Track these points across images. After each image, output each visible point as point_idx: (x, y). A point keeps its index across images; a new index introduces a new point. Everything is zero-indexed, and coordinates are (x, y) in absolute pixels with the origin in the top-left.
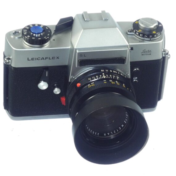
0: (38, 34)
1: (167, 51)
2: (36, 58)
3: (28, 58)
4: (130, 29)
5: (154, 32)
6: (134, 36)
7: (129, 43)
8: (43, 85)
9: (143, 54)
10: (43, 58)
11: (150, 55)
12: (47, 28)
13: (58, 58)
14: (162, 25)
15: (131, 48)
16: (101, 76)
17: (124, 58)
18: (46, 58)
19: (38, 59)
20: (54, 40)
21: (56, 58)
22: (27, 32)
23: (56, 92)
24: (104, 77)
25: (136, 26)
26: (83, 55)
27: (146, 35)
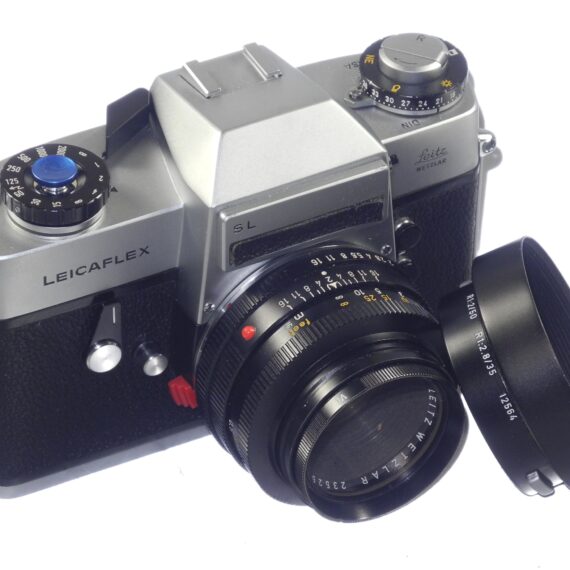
2: (71, 271)
3: (45, 278)
5: (446, 83)
6: (376, 111)
7: (378, 139)
8: (106, 358)
9: (420, 165)
10: (96, 264)
11: (442, 166)
12: (84, 154)
13: (144, 251)
16: (318, 283)
17: (381, 200)
18: (104, 263)
20: (115, 190)
21: (139, 253)
22: (20, 185)
24: (334, 285)
26: (245, 226)
27: (406, 99)
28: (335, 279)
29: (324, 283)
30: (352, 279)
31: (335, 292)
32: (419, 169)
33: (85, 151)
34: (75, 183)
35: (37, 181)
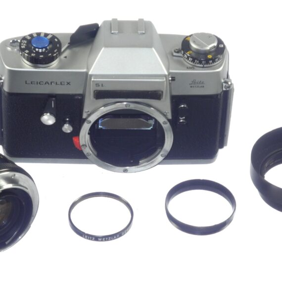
0: (42, 48)
1: (230, 83)
2: (37, 82)
3: (26, 82)
4: (178, 48)
5: (210, 57)
6: (182, 59)
8: (48, 119)
9: (193, 85)
10: (48, 82)
11: (202, 88)
12: (56, 40)
13: (68, 83)
14: (224, 46)
15: (172, 78)
17: (160, 92)
18: (51, 83)
19: (41, 83)
20: (66, 57)
21: (66, 83)
22: (26, 44)
23: (66, 129)
25: (185, 44)
26: (101, 85)
27: (197, 60)
32: (191, 87)
33: (57, 39)
34: (48, 48)
35: (34, 46)
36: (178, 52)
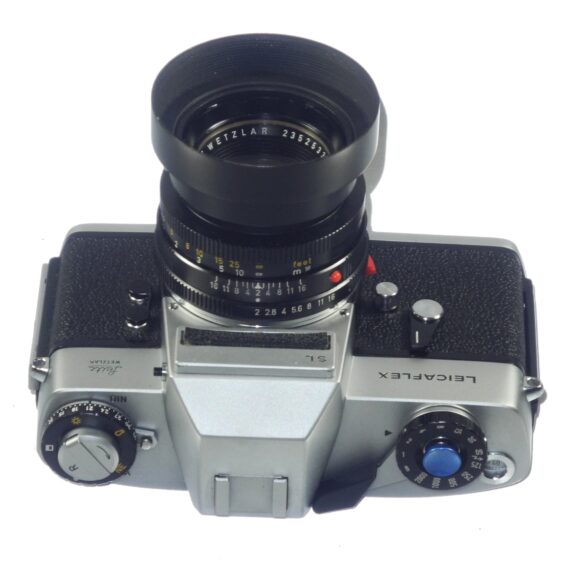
2: (450, 380)
3: (474, 381)
5: (76, 421)
9: (116, 365)
10: (428, 379)
11: (94, 359)
12: (407, 468)
14: (42, 449)
15: (160, 374)
16: (268, 294)
17: (186, 342)
18: (420, 377)
19: (442, 378)
20: (387, 433)
24: (258, 287)
26: (315, 359)
28: (253, 291)
29: (263, 292)
30: (240, 287)
31: (261, 280)
32: (118, 362)
36: (144, 437)
